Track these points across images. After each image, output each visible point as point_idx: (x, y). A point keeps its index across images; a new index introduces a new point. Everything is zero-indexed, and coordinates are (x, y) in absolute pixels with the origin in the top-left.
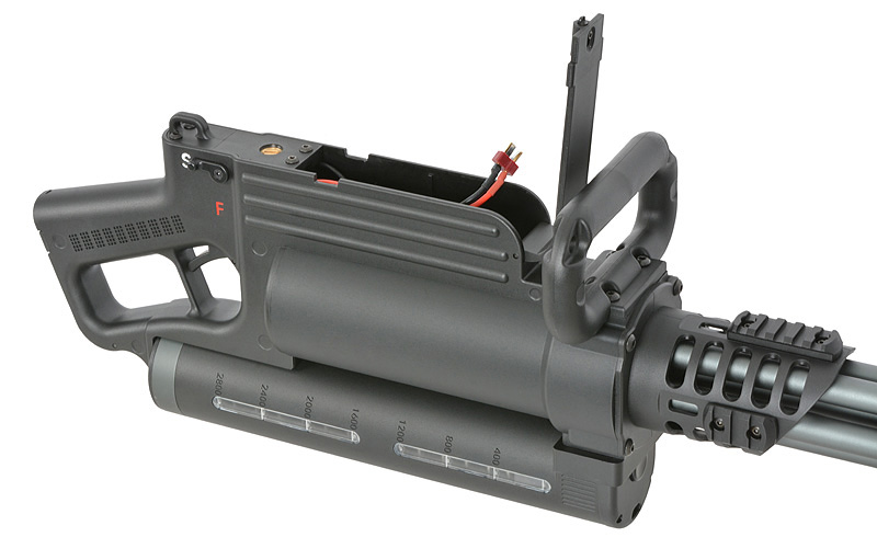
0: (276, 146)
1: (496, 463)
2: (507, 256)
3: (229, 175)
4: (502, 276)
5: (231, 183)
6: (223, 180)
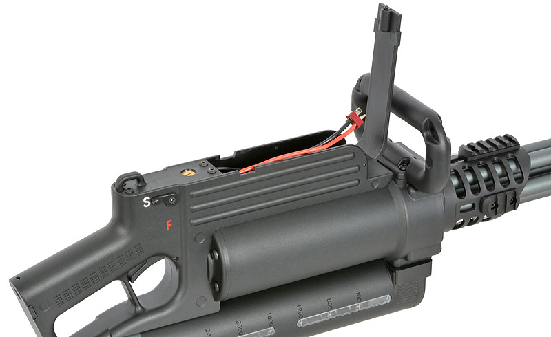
0: (188, 170)
1: (359, 300)
2: (359, 168)
3: (177, 198)
4: (357, 181)
5: (178, 204)
6: (176, 203)
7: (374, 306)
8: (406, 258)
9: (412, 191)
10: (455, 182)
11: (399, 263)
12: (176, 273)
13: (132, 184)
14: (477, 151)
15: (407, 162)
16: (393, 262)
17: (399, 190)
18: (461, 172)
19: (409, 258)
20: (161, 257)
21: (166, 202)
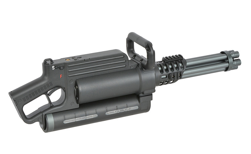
0: (68, 59)
1: (127, 107)
2: (126, 61)
3: (64, 67)
4: (125, 66)
5: (64, 69)
6: (63, 69)
7: (132, 109)
8: (143, 93)
9: (144, 69)
10: (160, 69)
11: (141, 95)
12: (64, 93)
13: (49, 62)
14: (168, 59)
15: (142, 60)
16: (139, 95)
17: (139, 69)
18: (162, 65)
19: (144, 93)
20: (59, 88)
21: (60, 68)
